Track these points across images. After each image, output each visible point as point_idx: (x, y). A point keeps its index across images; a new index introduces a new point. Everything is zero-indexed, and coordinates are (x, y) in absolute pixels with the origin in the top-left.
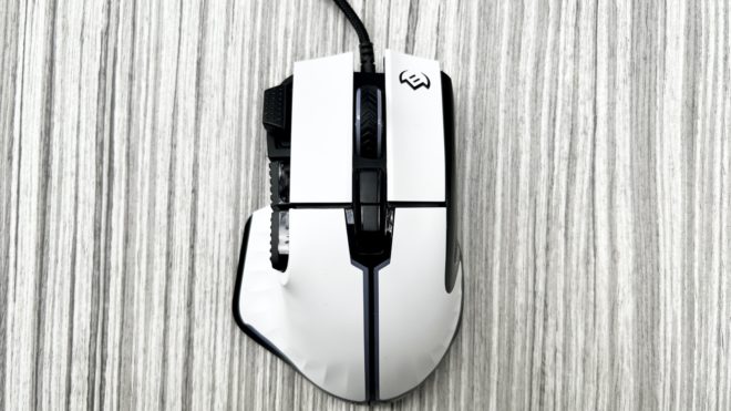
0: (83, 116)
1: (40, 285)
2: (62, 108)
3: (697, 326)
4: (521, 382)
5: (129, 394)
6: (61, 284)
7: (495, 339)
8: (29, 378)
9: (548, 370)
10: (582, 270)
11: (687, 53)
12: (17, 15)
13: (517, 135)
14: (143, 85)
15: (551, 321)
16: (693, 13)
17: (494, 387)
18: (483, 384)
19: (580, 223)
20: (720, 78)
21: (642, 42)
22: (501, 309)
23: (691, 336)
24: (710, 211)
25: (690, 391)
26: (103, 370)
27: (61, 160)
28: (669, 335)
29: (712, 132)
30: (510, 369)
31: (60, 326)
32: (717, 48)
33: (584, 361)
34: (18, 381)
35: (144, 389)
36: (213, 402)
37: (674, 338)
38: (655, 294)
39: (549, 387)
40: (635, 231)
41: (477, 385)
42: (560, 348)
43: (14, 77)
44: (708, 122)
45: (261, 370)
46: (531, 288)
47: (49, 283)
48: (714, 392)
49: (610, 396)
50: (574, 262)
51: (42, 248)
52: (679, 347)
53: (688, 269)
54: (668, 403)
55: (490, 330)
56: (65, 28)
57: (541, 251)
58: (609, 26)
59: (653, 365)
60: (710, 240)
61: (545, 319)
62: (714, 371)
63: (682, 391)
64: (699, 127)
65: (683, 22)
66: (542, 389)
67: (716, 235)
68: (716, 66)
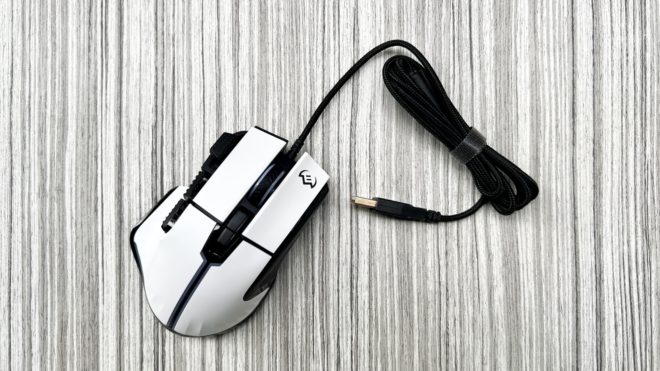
0: (143, 182)
1: (120, 293)
2: (129, 177)
3: (544, 300)
4: (434, 340)
5: (181, 361)
6: (134, 291)
7: (416, 313)
8: (115, 353)
9: (450, 332)
10: (470, 267)
11: (532, 125)
12: (95, 117)
13: (424, 182)
14: (182, 159)
15: (451, 301)
16: (535, 98)
17: (416, 344)
18: (409, 343)
19: (467, 236)
20: (554, 140)
21: (503, 119)
22: (418, 294)
23: (541, 306)
24: (550, 225)
25: (542, 341)
26: (163, 346)
27: (130, 210)
28: (527, 306)
29: (550, 174)
30: (426, 332)
31: (134, 318)
32: (551, 120)
33: (473, 325)
34: (108, 356)
35: (190, 357)
36: (236, 363)
37: (530, 308)
38: (517, 280)
39: (452, 343)
40: (502, 240)
41: (406, 344)
42: (458, 318)
43: (96, 157)
44: (547, 169)
45: (266, 340)
46: (437, 280)
47: (126, 290)
48: (557, 342)
49: (491, 347)
50: (464, 262)
51: (120, 269)
52: (534, 314)
53: (537, 263)
54: (528, 349)
55: (413, 308)
56: (128, 124)
57: (442, 256)
58: (481, 109)
59: (517, 325)
60: (550, 245)
61: (447, 300)
62: (557, 328)
63: (537, 342)
64: (541, 172)
65: (528, 104)
66: (447, 345)
67: (555, 240)
68: (551, 132)
